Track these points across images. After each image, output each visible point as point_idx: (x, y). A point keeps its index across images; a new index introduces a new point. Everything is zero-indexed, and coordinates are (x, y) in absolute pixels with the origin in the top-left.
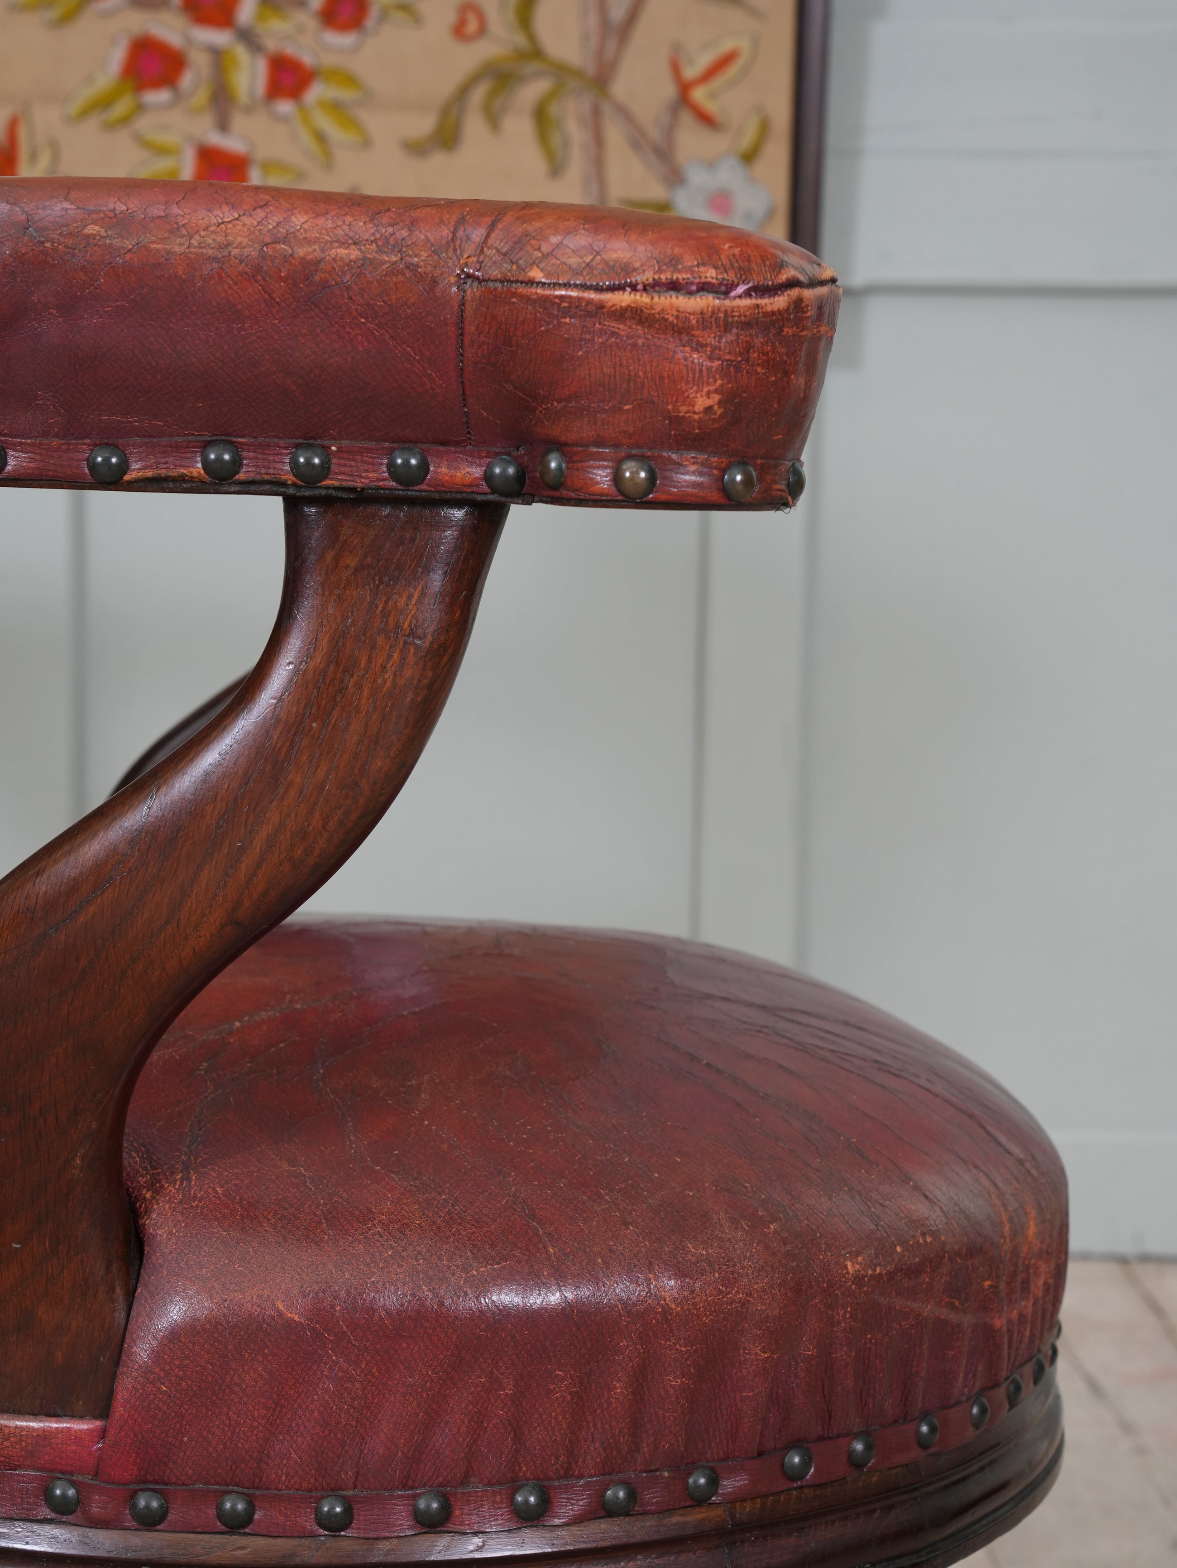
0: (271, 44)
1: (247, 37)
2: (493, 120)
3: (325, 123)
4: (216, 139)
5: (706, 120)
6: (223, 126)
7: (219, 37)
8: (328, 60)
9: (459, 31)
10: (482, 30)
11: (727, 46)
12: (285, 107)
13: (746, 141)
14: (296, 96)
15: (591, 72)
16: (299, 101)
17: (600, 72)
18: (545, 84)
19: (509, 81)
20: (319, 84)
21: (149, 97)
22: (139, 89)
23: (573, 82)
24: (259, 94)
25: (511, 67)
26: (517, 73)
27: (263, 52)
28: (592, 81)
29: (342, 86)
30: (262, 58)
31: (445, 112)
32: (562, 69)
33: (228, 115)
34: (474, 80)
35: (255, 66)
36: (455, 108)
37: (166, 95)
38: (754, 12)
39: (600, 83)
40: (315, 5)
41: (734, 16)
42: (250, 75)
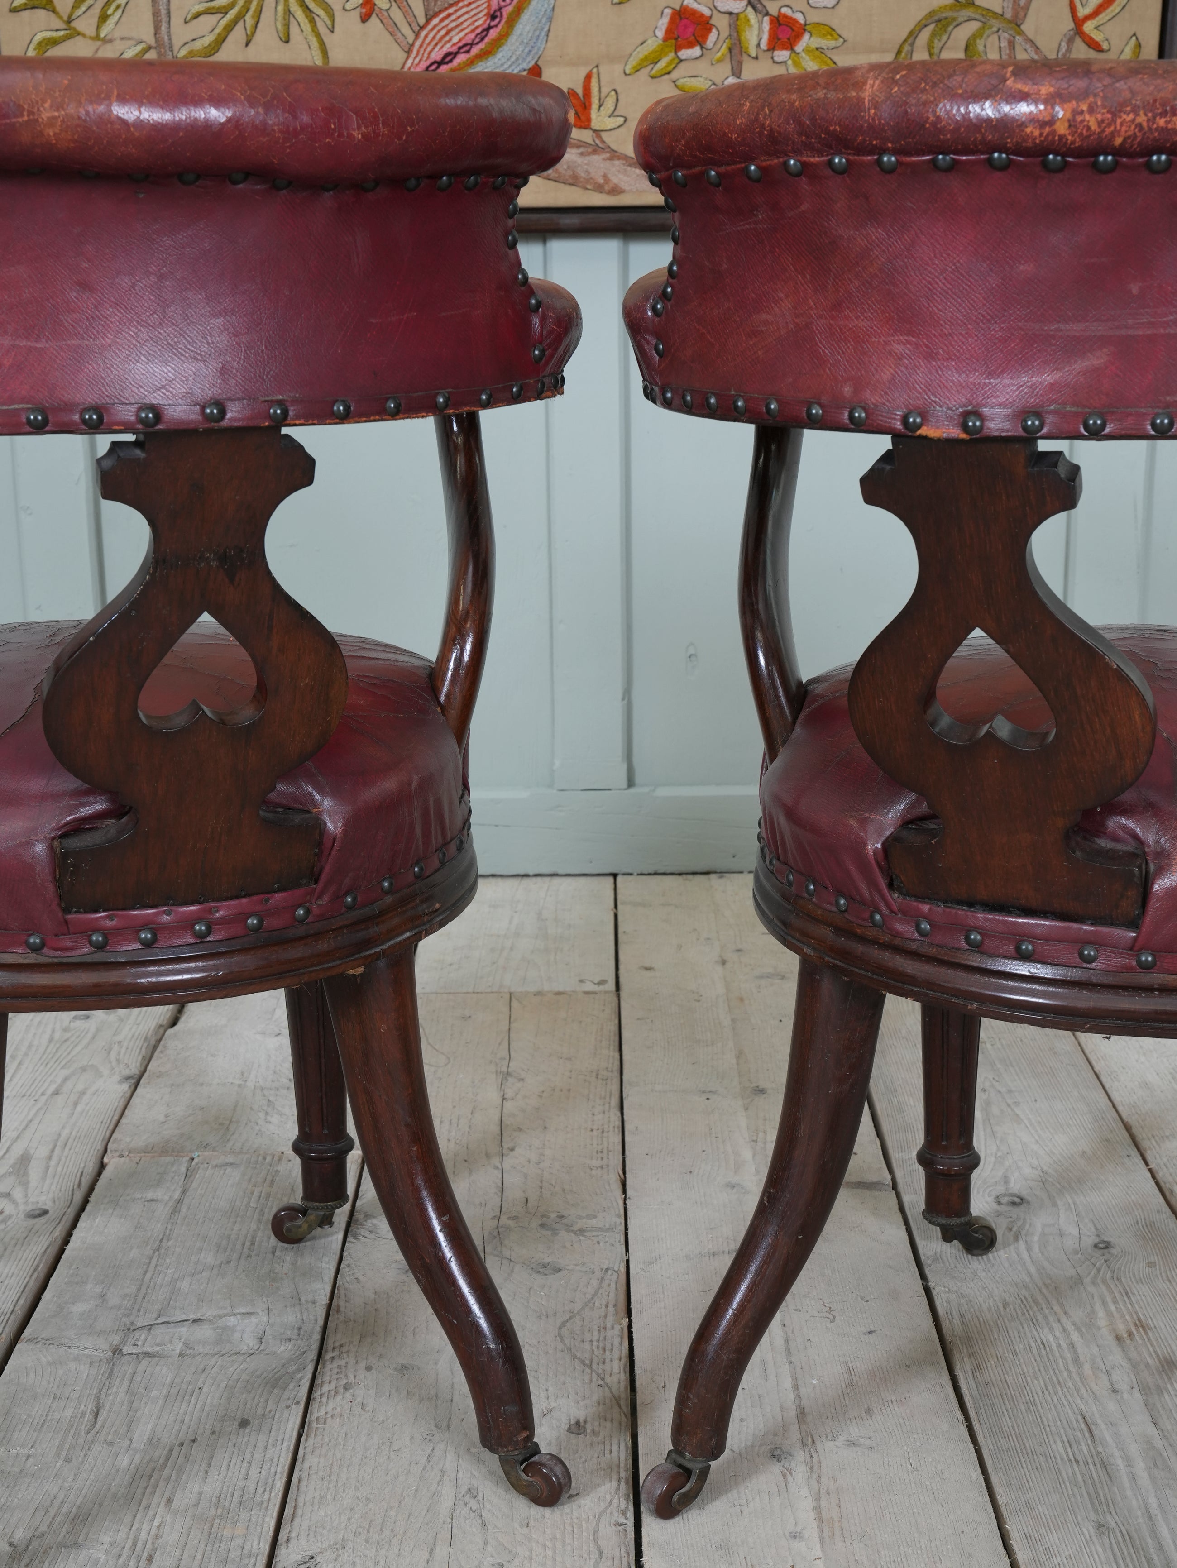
0: (774, 9)
1: (755, 4)
5: (1094, 46)
6: (737, 70)
7: (737, 6)
8: (814, 17)
12: (782, 55)
14: (790, 45)
15: (1009, 15)
16: (792, 49)
17: (1016, 15)
18: (975, 26)
19: (948, 25)
20: (806, 36)
21: (684, 53)
22: (678, 48)
23: (995, 24)
24: (764, 45)
25: (949, 14)
26: (954, 19)
27: (767, 14)
28: (1010, 22)
29: (823, 36)
30: (767, 19)
31: (899, 52)
32: (988, 14)
33: (740, 63)
34: (921, 26)
35: (761, 23)
36: (907, 48)
37: (696, 51)
39: (1016, 23)
42: (757, 32)
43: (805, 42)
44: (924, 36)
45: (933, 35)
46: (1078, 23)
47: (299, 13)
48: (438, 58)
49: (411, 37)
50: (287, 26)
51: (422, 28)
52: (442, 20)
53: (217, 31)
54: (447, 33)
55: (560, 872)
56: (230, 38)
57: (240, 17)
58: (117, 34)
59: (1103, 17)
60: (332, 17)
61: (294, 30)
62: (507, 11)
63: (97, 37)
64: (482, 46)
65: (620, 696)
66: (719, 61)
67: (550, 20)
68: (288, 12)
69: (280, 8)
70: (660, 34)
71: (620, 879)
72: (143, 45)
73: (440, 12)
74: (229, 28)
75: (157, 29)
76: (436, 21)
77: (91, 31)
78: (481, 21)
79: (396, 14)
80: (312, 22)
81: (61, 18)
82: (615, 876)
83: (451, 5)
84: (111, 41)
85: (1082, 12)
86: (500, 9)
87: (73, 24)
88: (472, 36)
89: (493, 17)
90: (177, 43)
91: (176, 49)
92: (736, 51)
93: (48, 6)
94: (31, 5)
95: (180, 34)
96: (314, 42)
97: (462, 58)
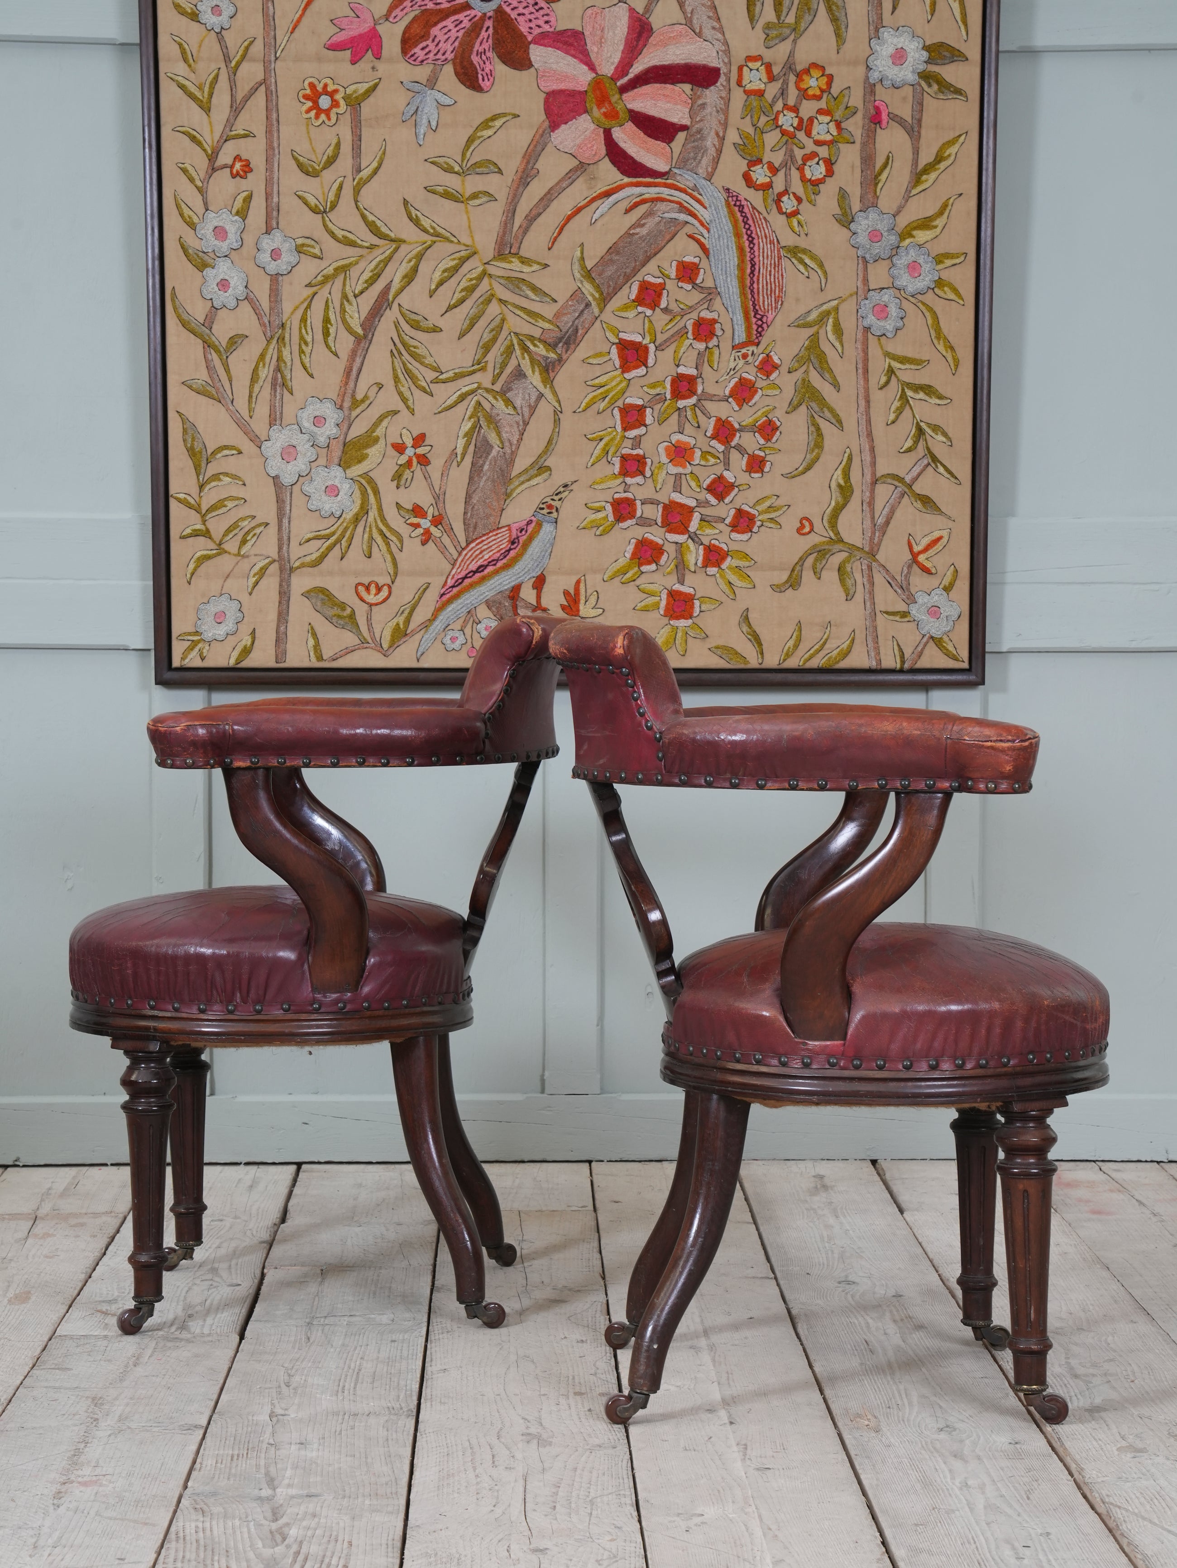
0: (706, 541)
1: (694, 537)
2: (818, 575)
3: (733, 578)
4: (677, 587)
5: (926, 571)
6: (681, 582)
7: (681, 538)
8: (733, 547)
9: (799, 531)
10: (812, 530)
11: (936, 534)
12: (712, 570)
13: (946, 582)
14: (718, 564)
15: (867, 549)
16: (719, 567)
17: (872, 549)
18: (844, 555)
19: (826, 554)
20: (729, 559)
21: (644, 568)
22: (640, 565)
23: (858, 554)
24: (700, 564)
25: (827, 547)
26: (830, 550)
27: (702, 544)
28: (868, 553)
29: (741, 559)
30: (701, 547)
31: (793, 570)
32: (852, 548)
33: (684, 575)
34: (808, 554)
35: (697, 550)
36: (798, 568)
37: (653, 567)
38: (950, 518)
39: (872, 554)
40: (728, 521)
41: (939, 520)
42: (695, 555)
43: (727, 563)
44: (810, 560)
45: (816, 560)
46: (915, 556)
47: (379, 540)
48: (474, 569)
49: (455, 555)
50: (370, 547)
51: (463, 549)
52: (477, 545)
53: (321, 550)
54: (481, 553)
55: (549, 1159)
56: (331, 555)
57: (338, 541)
58: (252, 552)
59: (931, 552)
60: (401, 541)
61: (375, 549)
62: (522, 539)
63: (239, 554)
64: (505, 561)
65: (595, 1022)
66: (669, 573)
67: (552, 545)
68: (371, 538)
69: (366, 536)
70: (628, 555)
71: (593, 1164)
72: (270, 559)
73: (477, 539)
74: (330, 549)
75: (280, 548)
76: (473, 545)
77: (235, 551)
78: (505, 545)
79: (446, 540)
80: (388, 545)
81: (215, 542)
82: (590, 1162)
83: (484, 535)
84: (248, 557)
85: (916, 549)
86: (518, 538)
87: (222, 546)
88: (498, 555)
89: (513, 543)
90: (293, 557)
91: (292, 562)
92: (681, 567)
93: (207, 534)
94: (196, 534)
95: (296, 552)
96: (388, 558)
97: (490, 569)
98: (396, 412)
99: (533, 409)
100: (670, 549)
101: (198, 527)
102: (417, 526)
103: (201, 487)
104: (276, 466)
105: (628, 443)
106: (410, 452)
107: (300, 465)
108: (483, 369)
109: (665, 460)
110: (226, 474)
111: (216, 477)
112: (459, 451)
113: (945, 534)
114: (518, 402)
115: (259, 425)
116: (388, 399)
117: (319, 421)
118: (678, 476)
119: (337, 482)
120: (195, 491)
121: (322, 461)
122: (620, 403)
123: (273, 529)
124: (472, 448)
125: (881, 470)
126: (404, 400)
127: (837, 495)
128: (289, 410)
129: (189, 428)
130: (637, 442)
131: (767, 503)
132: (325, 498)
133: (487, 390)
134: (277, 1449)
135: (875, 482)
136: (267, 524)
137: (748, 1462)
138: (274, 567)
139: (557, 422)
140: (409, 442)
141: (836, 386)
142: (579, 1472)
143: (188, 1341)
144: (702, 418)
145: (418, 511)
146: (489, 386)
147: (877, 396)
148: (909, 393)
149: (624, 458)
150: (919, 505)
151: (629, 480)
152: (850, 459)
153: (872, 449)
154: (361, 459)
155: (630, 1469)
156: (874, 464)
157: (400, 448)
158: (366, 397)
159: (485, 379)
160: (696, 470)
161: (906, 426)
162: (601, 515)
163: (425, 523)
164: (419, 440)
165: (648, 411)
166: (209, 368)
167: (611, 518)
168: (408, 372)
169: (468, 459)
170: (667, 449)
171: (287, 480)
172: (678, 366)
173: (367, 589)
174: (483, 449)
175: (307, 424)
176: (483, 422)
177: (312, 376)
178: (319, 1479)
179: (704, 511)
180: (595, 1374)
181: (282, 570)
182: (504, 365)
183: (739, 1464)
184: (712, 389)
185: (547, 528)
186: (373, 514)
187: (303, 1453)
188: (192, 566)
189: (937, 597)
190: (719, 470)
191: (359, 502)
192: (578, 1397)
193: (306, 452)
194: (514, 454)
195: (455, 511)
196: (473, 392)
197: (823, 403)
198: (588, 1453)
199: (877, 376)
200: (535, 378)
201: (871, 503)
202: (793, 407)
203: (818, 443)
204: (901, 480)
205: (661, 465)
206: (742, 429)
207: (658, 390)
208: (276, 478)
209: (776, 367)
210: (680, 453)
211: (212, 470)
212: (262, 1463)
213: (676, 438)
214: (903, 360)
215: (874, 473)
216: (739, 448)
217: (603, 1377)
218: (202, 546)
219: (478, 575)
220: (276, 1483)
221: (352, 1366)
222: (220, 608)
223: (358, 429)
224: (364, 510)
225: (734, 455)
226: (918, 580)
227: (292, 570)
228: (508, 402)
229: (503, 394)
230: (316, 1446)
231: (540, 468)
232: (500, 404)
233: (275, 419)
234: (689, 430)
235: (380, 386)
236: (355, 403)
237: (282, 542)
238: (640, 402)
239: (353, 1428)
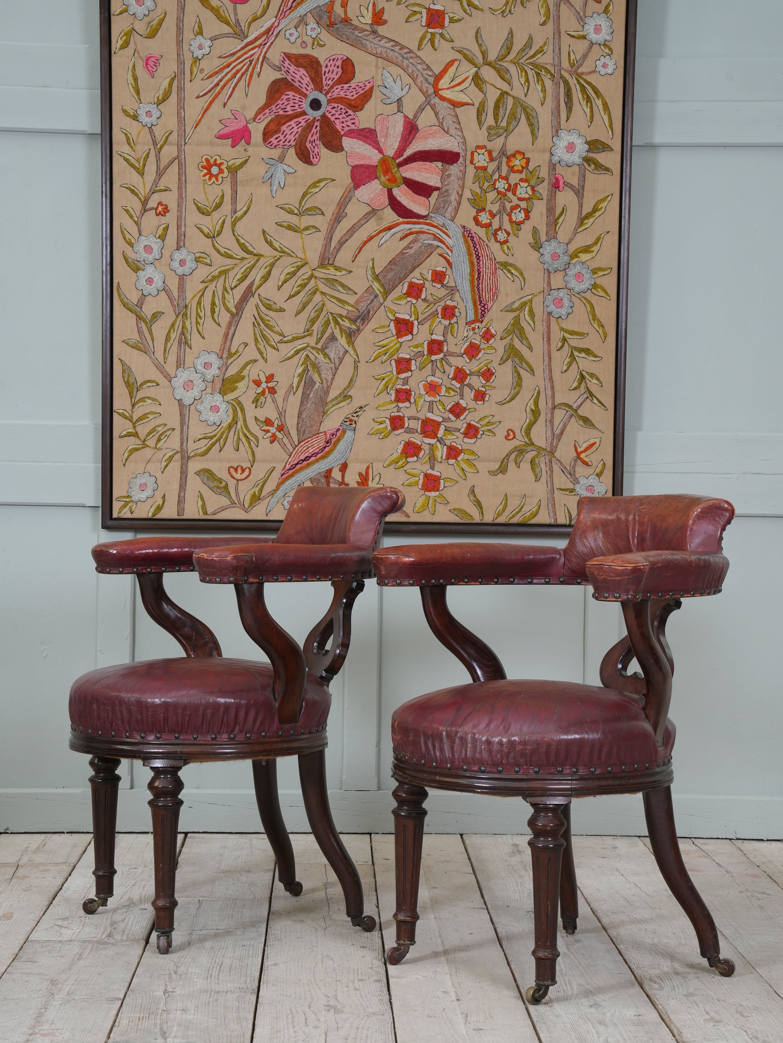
0: (448, 443)
1: (440, 441)
2: (518, 465)
3: (465, 466)
4: (430, 471)
5: (586, 463)
6: (433, 469)
7: (432, 441)
8: (465, 447)
9: (506, 438)
10: (514, 437)
11: (592, 441)
12: (452, 461)
13: (598, 471)
14: (456, 458)
15: (549, 449)
16: (456, 459)
17: (552, 449)
18: (534, 453)
19: (523, 452)
20: (462, 454)
21: (409, 460)
22: (407, 458)
23: (543, 453)
24: (444, 457)
25: (523, 448)
26: (525, 450)
27: (446, 445)
28: (550, 452)
29: (470, 455)
30: (445, 447)
31: (502, 462)
32: (539, 449)
33: (434, 464)
34: (512, 452)
35: (443, 448)
36: (505, 460)
37: (415, 459)
38: (600, 431)
39: (552, 453)
40: (462, 431)
41: (595, 431)
42: (441, 452)
43: (461, 457)
44: (513, 456)
45: (517, 456)
46: (579, 454)
47: (244, 440)
48: (303, 459)
49: (291, 449)
50: (238, 444)
51: (296, 446)
52: (305, 443)
53: (207, 446)
54: (307, 449)
55: (344, 832)
56: (213, 449)
57: (218, 440)
58: (164, 446)
59: (589, 452)
60: (258, 441)
61: (241, 445)
62: (333, 441)
63: (156, 448)
64: (322, 454)
65: (375, 745)
66: (425, 463)
67: (352, 444)
68: (239, 439)
69: (236, 437)
70: (399, 451)
71: (372, 835)
72: (175, 451)
73: (305, 440)
74: (213, 445)
75: (182, 444)
76: (303, 443)
77: (153, 445)
78: (322, 444)
79: (286, 440)
80: (249, 443)
81: (141, 440)
82: (370, 834)
83: (309, 437)
84: (161, 449)
85: (580, 450)
87: (146, 443)
88: (318, 450)
90: (190, 450)
91: (189, 453)
92: (432, 459)
93: (136, 435)
94: (129, 435)
95: (191, 447)
96: (249, 451)
97: (313, 459)
98: (256, 361)
99: (341, 360)
100: (426, 448)
101: (130, 430)
102: (268, 431)
103: (133, 406)
104: (180, 393)
105: (400, 382)
106: (264, 385)
107: (195, 393)
108: (310, 335)
109: (423, 392)
110: (149, 398)
111: (143, 399)
112: (295, 385)
113: (597, 441)
114: (332, 355)
115: (170, 367)
116: (251, 353)
117: (207, 365)
118: (431, 403)
119: (218, 404)
120: (129, 408)
121: (209, 390)
122: (395, 357)
123: (177, 432)
124: (303, 383)
125: (558, 401)
126: (261, 353)
127: (530, 416)
128: (189, 359)
129: (126, 369)
130: (406, 381)
131: (487, 420)
132: (210, 413)
133: (313, 348)
134: (168, 1013)
135: (554, 408)
136: (174, 429)
137: (468, 1025)
138: (178, 456)
139: (356, 368)
140: (263, 379)
141: (530, 348)
142: (360, 1030)
143: (113, 944)
144: (446, 367)
145: (268, 422)
146: (314, 345)
147: (556, 355)
148: (576, 353)
149: (398, 391)
150: (581, 422)
151: (400, 405)
152: (539, 393)
153: (552, 388)
154: (234, 389)
155: (393, 1028)
156: (553, 397)
157: (258, 383)
158: (237, 351)
159: (311, 341)
160: (443, 399)
161: (573, 373)
162: (383, 426)
163: (273, 430)
164: (270, 378)
165: (413, 362)
166: (140, 332)
167: (389, 428)
168: (264, 336)
169: (300, 390)
170: (424, 386)
171: (187, 402)
172: (432, 334)
173: (236, 470)
174: (310, 384)
175: (200, 367)
176: (310, 368)
177: (203, 338)
178: (194, 1033)
179: (449, 424)
180: (372, 968)
181: (182, 458)
182: (323, 332)
183: (463, 1026)
184: (452, 349)
185: (349, 434)
186: (241, 423)
187: (184, 1016)
188: (126, 455)
189: (593, 480)
190: (457, 399)
191: (231, 416)
192: (360, 983)
193: (199, 385)
194: (329, 387)
195: (291, 422)
196: (304, 349)
197: (522, 358)
198: (366, 1018)
199: (556, 342)
200: (343, 341)
201: (552, 421)
202: (503, 361)
203: (518, 383)
204: (570, 407)
205: (421, 396)
206: (472, 374)
207: (419, 349)
208: (180, 401)
209: (493, 336)
210: (432, 388)
211: (140, 395)
212: (158, 1022)
213: (430, 379)
214: (572, 333)
215: (553, 403)
216: (469, 386)
217: (377, 970)
218: (132, 442)
219: (305, 463)
220: (167, 1035)
221: (217, 961)
222: (143, 481)
223: (232, 371)
224: (235, 421)
225: (466, 390)
226: (580, 470)
227: (189, 458)
228: (326, 355)
229: (323, 350)
230: (193, 1012)
231: (345, 396)
232: (321, 357)
233: (180, 364)
234: (438, 373)
235: (246, 345)
236: (230, 355)
237: (183, 440)
238: (408, 357)
239: (216, 1000)
